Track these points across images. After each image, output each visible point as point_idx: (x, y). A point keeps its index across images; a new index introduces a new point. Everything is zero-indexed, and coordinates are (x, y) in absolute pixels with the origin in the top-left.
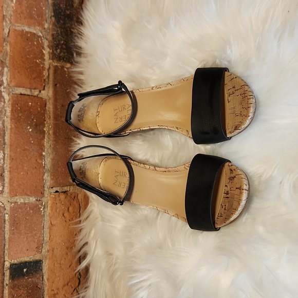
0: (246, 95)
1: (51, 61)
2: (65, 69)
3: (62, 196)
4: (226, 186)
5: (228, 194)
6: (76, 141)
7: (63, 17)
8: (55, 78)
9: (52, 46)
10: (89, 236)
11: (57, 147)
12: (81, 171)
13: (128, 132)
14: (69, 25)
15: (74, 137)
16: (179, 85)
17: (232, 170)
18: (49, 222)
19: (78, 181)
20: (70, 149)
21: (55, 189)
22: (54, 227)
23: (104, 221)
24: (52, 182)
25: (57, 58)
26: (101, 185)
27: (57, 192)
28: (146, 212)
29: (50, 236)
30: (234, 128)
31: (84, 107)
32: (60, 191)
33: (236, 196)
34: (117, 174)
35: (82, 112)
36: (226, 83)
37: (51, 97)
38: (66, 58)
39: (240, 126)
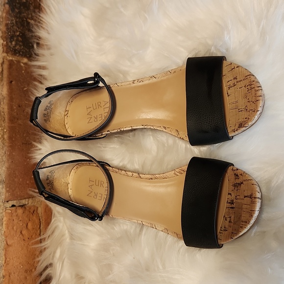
0: (253, 86)
1: (5, 54)
2: (22, 64)
3: (20, 211)
4: (230, 194)
5: (233, 204)
6: (37, 147)
7: (18, 5)
8: (10, 74)
9: (6, 37)
10: (53, 257)
11: (14, 153)
12: (48, 181)
13: (105, 133)
14: (25, 14)
15: (35, 141)
16: (165, 78)
17: (237, 175)
18: (5, 242)
19: (46, 193)
20: (30, 155)
21: (11, 203)
22: (10, 248)
23: (74, 239)
24: (7, 195)
25: (12, 51)
26: (72, 196)
27: (13, 206)
28: (125, 227)
29: (6, 258)
30: (237, 125)
31: (51, 105)
32: (17, 205)
33: (244, 206)
34: (92, 183)
35: (48, 111)
36: (224, 74)
37: (5, 96)
38: (23, 52)
39: (246, 122)
